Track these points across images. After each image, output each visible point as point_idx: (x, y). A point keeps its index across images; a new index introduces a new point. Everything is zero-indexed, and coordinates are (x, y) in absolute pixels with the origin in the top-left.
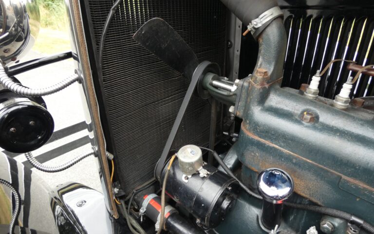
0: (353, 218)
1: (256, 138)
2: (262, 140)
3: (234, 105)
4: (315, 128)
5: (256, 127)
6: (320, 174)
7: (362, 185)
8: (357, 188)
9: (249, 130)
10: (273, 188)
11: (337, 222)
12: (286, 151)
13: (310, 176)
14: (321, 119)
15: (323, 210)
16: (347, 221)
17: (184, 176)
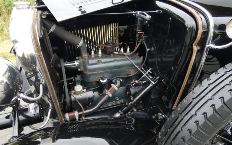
0: (117, 77)
1: (92, 73)
2: (93, 73)
3: (79, 68)
4: (103, 64)
5: (90, 70)
6: (107, 72)
7: (115, 70)
8: (115, 71)
9: (89, 72)
10: (105, 80)
11: (115, 79)
12: (100, 72)
13: (106, 74)
14: (102, 61)
15: (111, 79)
16: (116, 78)
17: (80, 95)
